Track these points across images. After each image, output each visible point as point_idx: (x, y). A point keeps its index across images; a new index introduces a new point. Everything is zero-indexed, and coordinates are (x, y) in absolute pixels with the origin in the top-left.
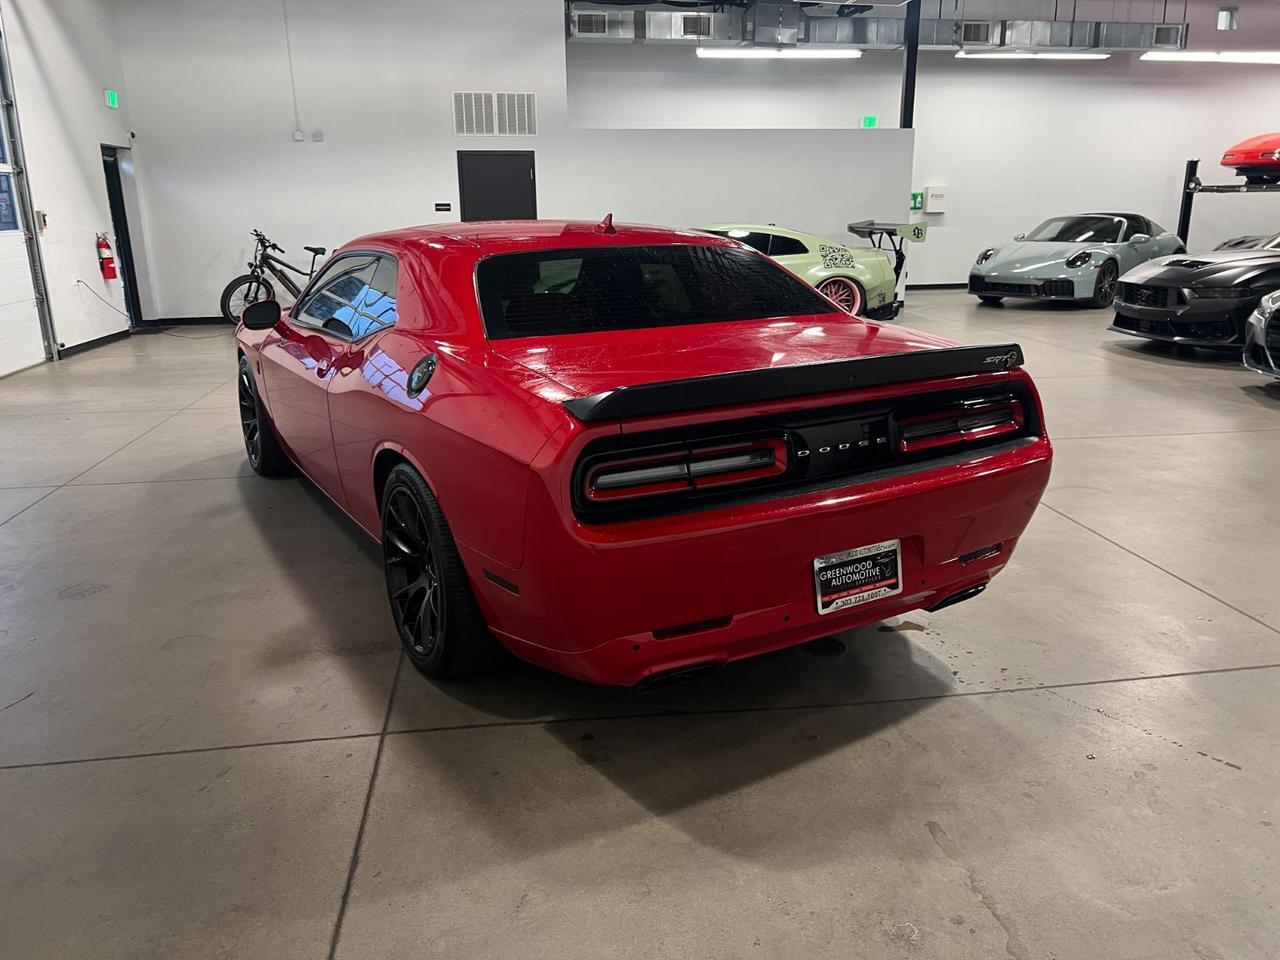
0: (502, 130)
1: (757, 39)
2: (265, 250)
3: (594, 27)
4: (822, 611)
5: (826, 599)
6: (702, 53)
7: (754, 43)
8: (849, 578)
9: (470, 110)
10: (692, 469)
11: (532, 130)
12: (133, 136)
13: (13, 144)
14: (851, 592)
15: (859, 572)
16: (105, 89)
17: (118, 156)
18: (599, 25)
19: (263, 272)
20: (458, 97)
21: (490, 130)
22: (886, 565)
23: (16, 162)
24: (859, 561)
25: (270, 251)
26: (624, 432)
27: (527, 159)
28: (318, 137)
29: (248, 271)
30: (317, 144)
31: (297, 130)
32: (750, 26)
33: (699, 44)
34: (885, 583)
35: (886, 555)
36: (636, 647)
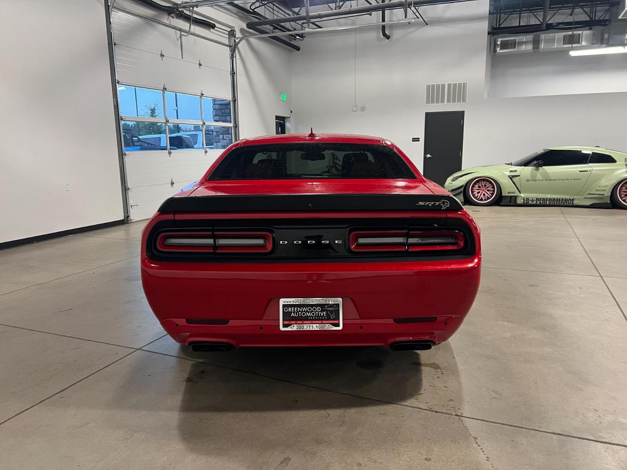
0: (449, 101)
1: (610, 43)
2: (334, 160)
3: (509, 46)
4: (282, 329)
5: (286, 322)
6: (573, 53)
7: (609, 45)
8: (304, 314)
9: (434, 93)
10: (217, 243)
11: (464, 101)
12: (291, 112)
13: (235, 115)
14: (305, 322)
15: (311, 312)
16: (281, 93)
17: (286, 120)
18: (513, 44)
19: (332, 169)
20: (428, 87)
21: (443, 101)
22: (331, 312)
23: (235, 123)
24: (312, 306)
25: (336, 161)
26: (176, 219)
27: (460, 115)
28: (363, 109)
29: (327, 170)
30: (363, 112)
31: (355, 106)
32: (606, 36)
33: (573, 49)
34: (330, 322)
35: (332, 306)
36: (177, 325)
